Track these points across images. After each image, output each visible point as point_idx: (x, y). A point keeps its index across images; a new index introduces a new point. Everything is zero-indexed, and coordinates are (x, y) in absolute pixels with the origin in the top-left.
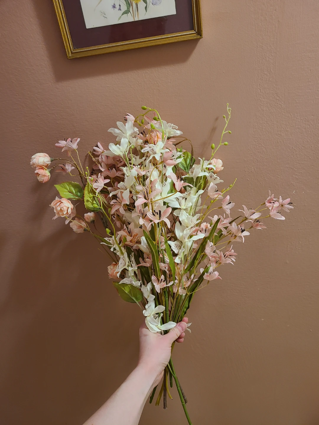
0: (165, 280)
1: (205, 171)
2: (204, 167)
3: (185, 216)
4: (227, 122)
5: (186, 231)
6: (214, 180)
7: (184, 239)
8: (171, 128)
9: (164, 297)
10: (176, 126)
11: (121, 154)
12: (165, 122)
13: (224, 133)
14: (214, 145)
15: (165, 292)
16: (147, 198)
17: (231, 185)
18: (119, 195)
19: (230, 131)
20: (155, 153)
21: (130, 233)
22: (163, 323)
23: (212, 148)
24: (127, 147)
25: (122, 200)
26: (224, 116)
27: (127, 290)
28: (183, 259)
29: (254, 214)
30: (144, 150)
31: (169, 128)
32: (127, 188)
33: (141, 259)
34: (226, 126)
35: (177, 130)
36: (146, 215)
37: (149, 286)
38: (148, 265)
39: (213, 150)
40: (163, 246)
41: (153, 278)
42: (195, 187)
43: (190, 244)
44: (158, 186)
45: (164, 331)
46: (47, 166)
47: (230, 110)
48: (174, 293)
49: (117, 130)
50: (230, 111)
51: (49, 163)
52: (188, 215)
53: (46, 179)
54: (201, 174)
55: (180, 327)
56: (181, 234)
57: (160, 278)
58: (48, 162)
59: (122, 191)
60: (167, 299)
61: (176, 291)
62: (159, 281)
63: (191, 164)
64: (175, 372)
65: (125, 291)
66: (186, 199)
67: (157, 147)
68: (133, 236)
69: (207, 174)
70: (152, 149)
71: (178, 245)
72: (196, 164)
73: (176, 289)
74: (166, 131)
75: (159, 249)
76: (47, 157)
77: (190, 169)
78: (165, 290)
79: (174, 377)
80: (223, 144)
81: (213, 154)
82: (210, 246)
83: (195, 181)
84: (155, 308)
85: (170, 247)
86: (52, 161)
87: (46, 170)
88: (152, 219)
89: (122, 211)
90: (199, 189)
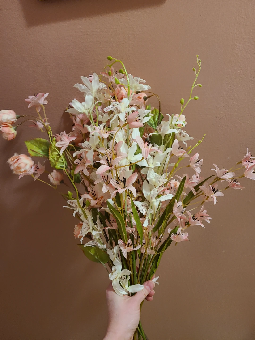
0: (132, 244)
1: (174, 128)
2: (173, 123)
3: (153, 175)
4: (197, 75)
5: (154, 190)
6: (184, 137)
7: (151, 199)
8: (138, 82)
9: (132, 260)
10: (143, 80)
11: (85, 112)
12: (131, 76)
13: (194, 86)
14: (183, 100)
15: (132, 255)
16: (110, 164)
17: (200, 141)
18: (83, 156)
19: (201, 85)
20: (120, 112)
21: (94, 196)
22: (131, 284)
23: (181, 103)
24: (92, 104)
25: (86, 160)
26: (194, 68)
27: (92, 252)
28: (150, 219)
29: (226, 174)
30: (107, 109)
31: (135, 82)
32: (91, 147)
33: (107, 222)
34: (196, 79)
35: (144, 84)
36: (110, 182)
37: (115, 249)
38: (114, 228)
39: (182, 105)
40: (129, 210)
41: (120, 242)
42: (163, 145)
43: (157, 204)
44: (123, 149)
45: (131, 293)
46: (13, 124)
47: (200, 61)
48: (142, 254)
49: (82, 86)
50: (200, 63)
51: (15, 120)
52: (156, 175)
53: (11, 137)
54: (170, 131)
55: (148, 287)
56: (149, 194)
57: (127, 242)
58: (13, 119)
59: (86, 150)
60: (134, 261)
61: (144, 252)
62: (126, 245)
63: (159, 121)
64: (143, 332)
65: (91, 253)
66: (154, 156)
67: (121, 105)
68: (98, 199)
69: (175, 131)
70: (116, 108)
71: (145, 205)
72: (164, 120)
73: (143, 250)
74: (132, 86)
75: (125, 214)
76: (11, 114)
77: (158, 126)
78: (132, 253)
79: (142, 337)
80: (194, 98)
81: (182, 110)
82: (178, 206)
83: (163, 138)
84: (122, 270)
85: (137, 208)
86: (18, 118)
87: (11, 127)
88: (116, 187)
89: (86, 172)
90: (168, 146)
